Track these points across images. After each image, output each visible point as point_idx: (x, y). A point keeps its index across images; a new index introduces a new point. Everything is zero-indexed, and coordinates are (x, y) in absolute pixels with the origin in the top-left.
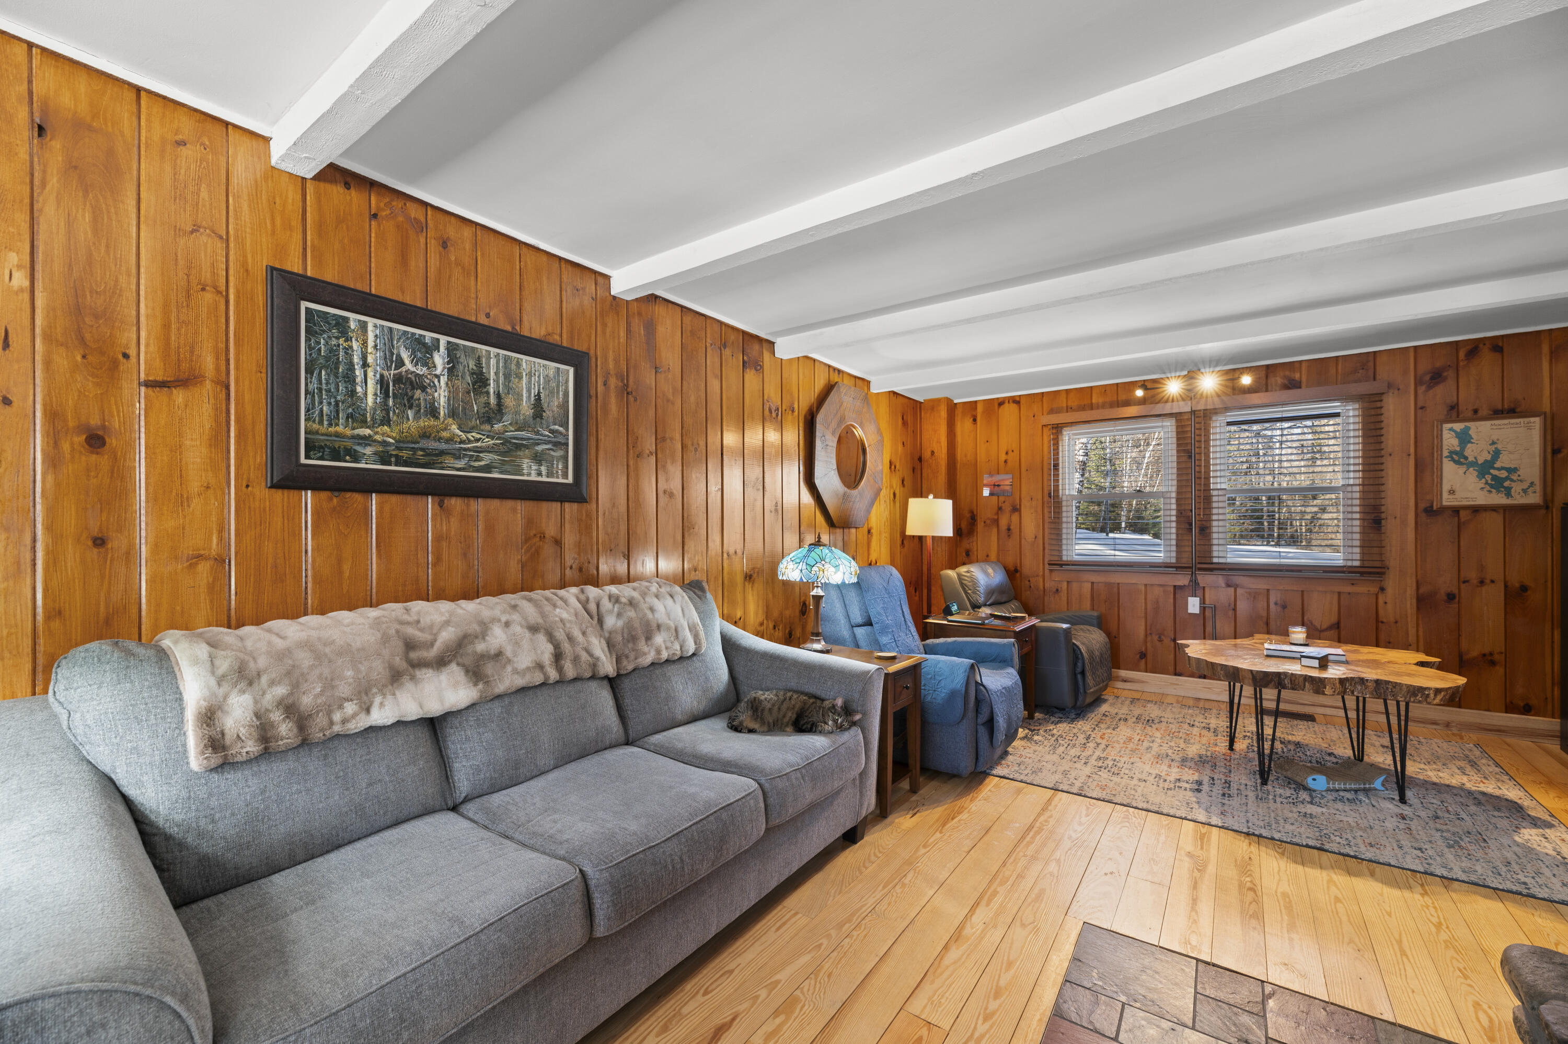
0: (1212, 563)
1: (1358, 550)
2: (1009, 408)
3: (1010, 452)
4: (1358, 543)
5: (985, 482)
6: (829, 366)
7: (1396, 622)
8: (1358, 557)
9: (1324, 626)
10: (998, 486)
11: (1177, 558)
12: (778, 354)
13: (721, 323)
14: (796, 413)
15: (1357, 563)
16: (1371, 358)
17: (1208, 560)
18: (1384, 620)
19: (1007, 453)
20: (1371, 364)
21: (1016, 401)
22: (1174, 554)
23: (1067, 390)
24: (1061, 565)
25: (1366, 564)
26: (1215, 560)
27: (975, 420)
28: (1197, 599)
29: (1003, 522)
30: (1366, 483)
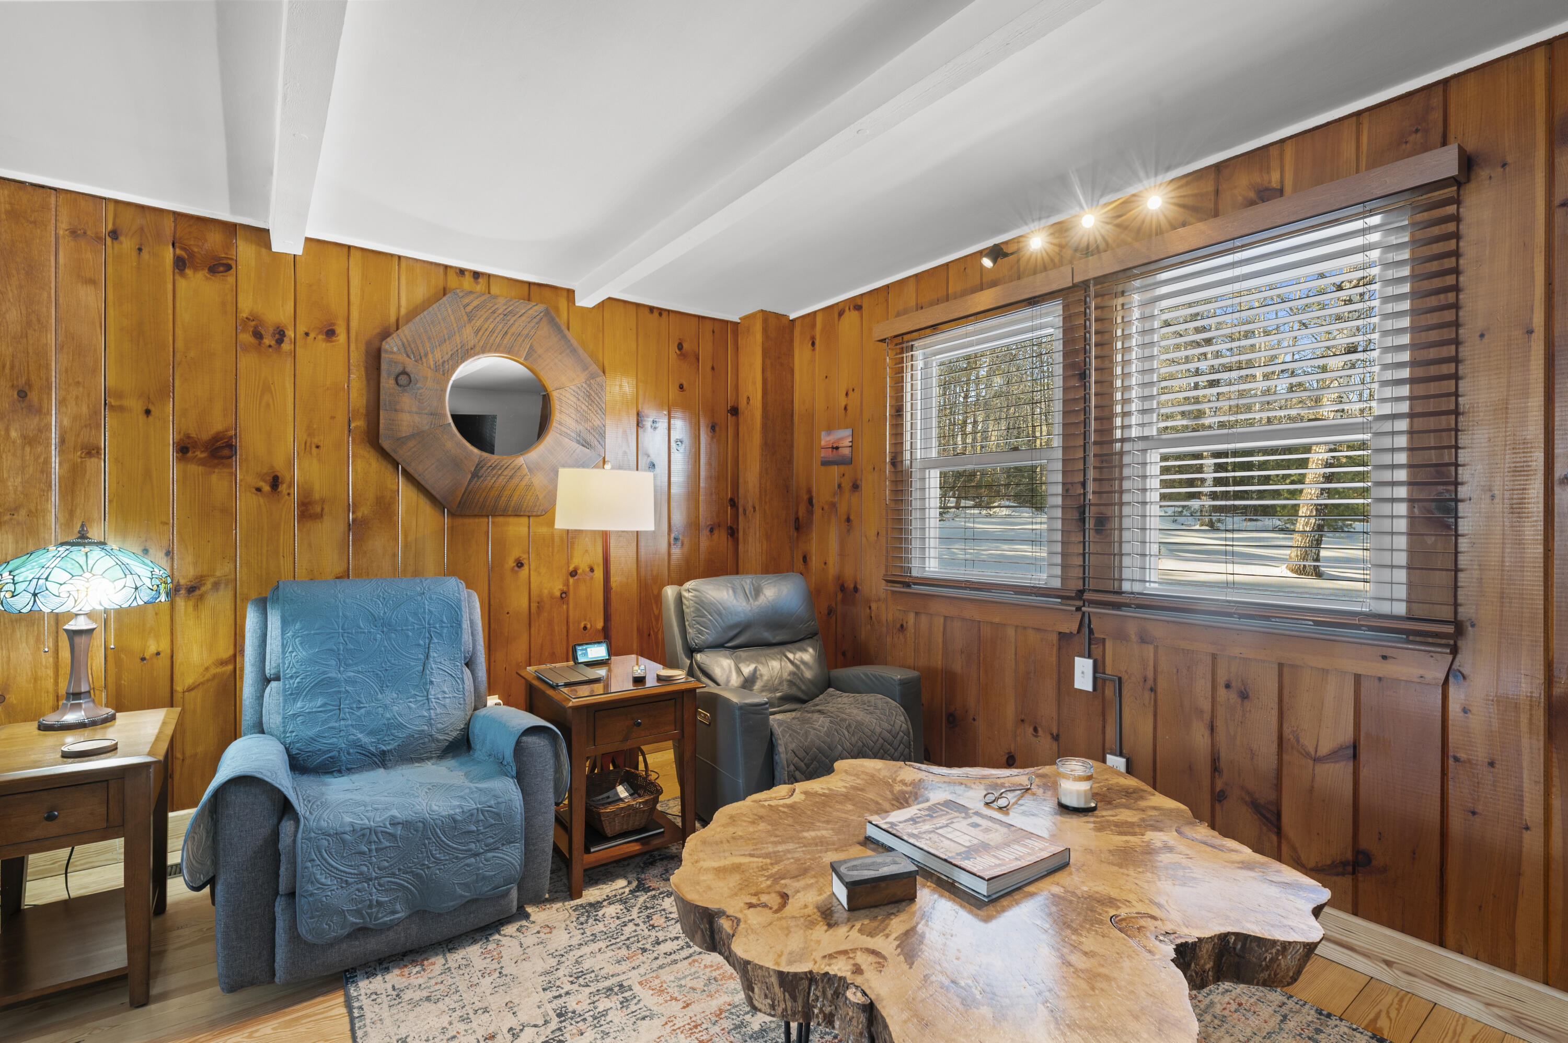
0: (1120, 593)
1: (1401, 576)
2: (851, 316)
3: (850, 392)
4: (1401, 558)
5: (823, 443)
6: (446, 267)
7: (1492, 764)
8: (1401, 592)
9: (1324, 750)
10: (837, 448)
11: (1064, 579)
12: (276, 248)
13: (117, 202)
14: (342, 337)
15: (1400, 609)
16: (1436, 101)
17: (1109, 586)
18: (1462, 755)
19: (847, 394)
20: (1437, 115)
21: (856, 304)
22: (1058, 571)
23: (916, 275)
24: (908, 585)
25: (1419, 611)
26: (1126, 586)
27: (813, 344)
28: (1089, 663)
29: (843, 508)
30: (1418, 410)
